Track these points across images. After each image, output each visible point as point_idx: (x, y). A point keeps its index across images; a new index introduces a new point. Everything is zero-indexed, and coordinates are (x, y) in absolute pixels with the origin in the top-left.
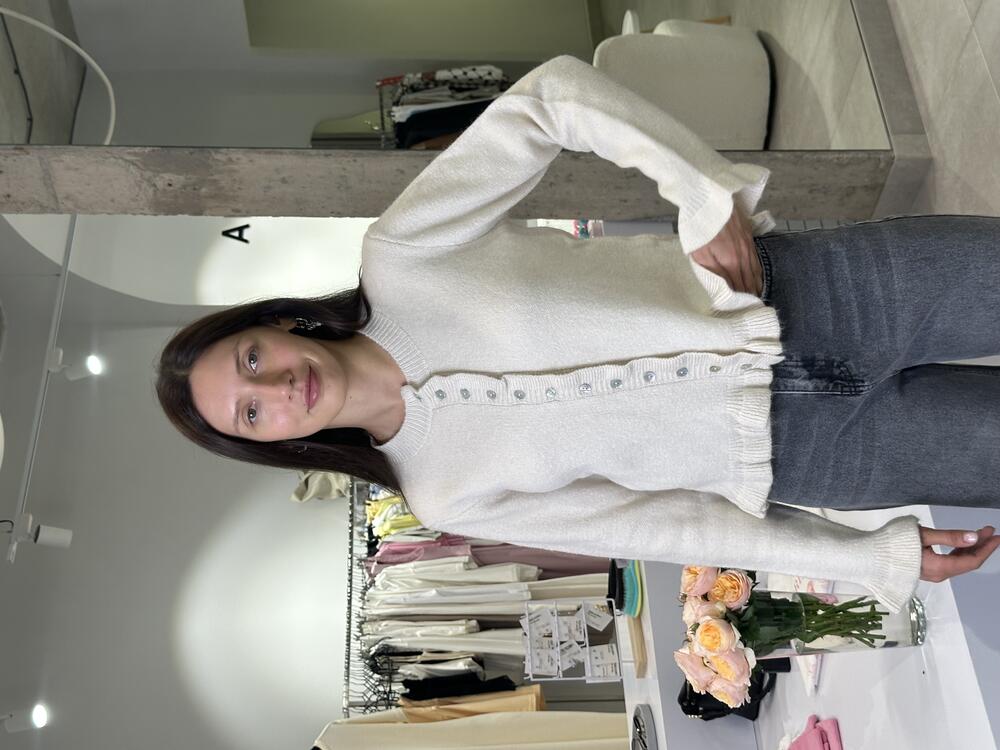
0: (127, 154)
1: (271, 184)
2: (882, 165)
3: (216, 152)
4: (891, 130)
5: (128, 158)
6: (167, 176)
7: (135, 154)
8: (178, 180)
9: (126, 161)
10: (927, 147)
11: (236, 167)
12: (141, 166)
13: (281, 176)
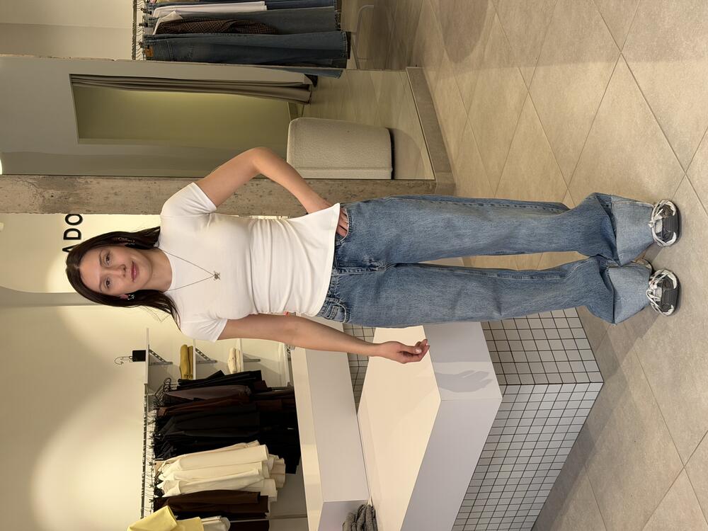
0: (30, 179)
1: (109, 196)
2: (431, 187)
3: (79, 178)
4: (435, 170)
5: (31, 181)
6: (51, 192)
7: (34, 179)
8: (57, 193)
9: (29, 183)
10: (453, 178)
11: (90, 186)
12: (37, 186)
13: (114, 191)
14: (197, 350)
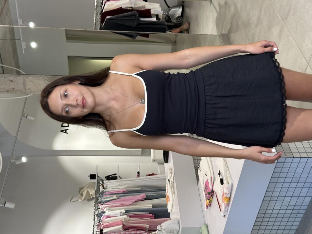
0: (45, 77)
5: (45, 78)
7: (47, 77)
9: (45, 79)
12: (49, 81)
14: (119, 176)
